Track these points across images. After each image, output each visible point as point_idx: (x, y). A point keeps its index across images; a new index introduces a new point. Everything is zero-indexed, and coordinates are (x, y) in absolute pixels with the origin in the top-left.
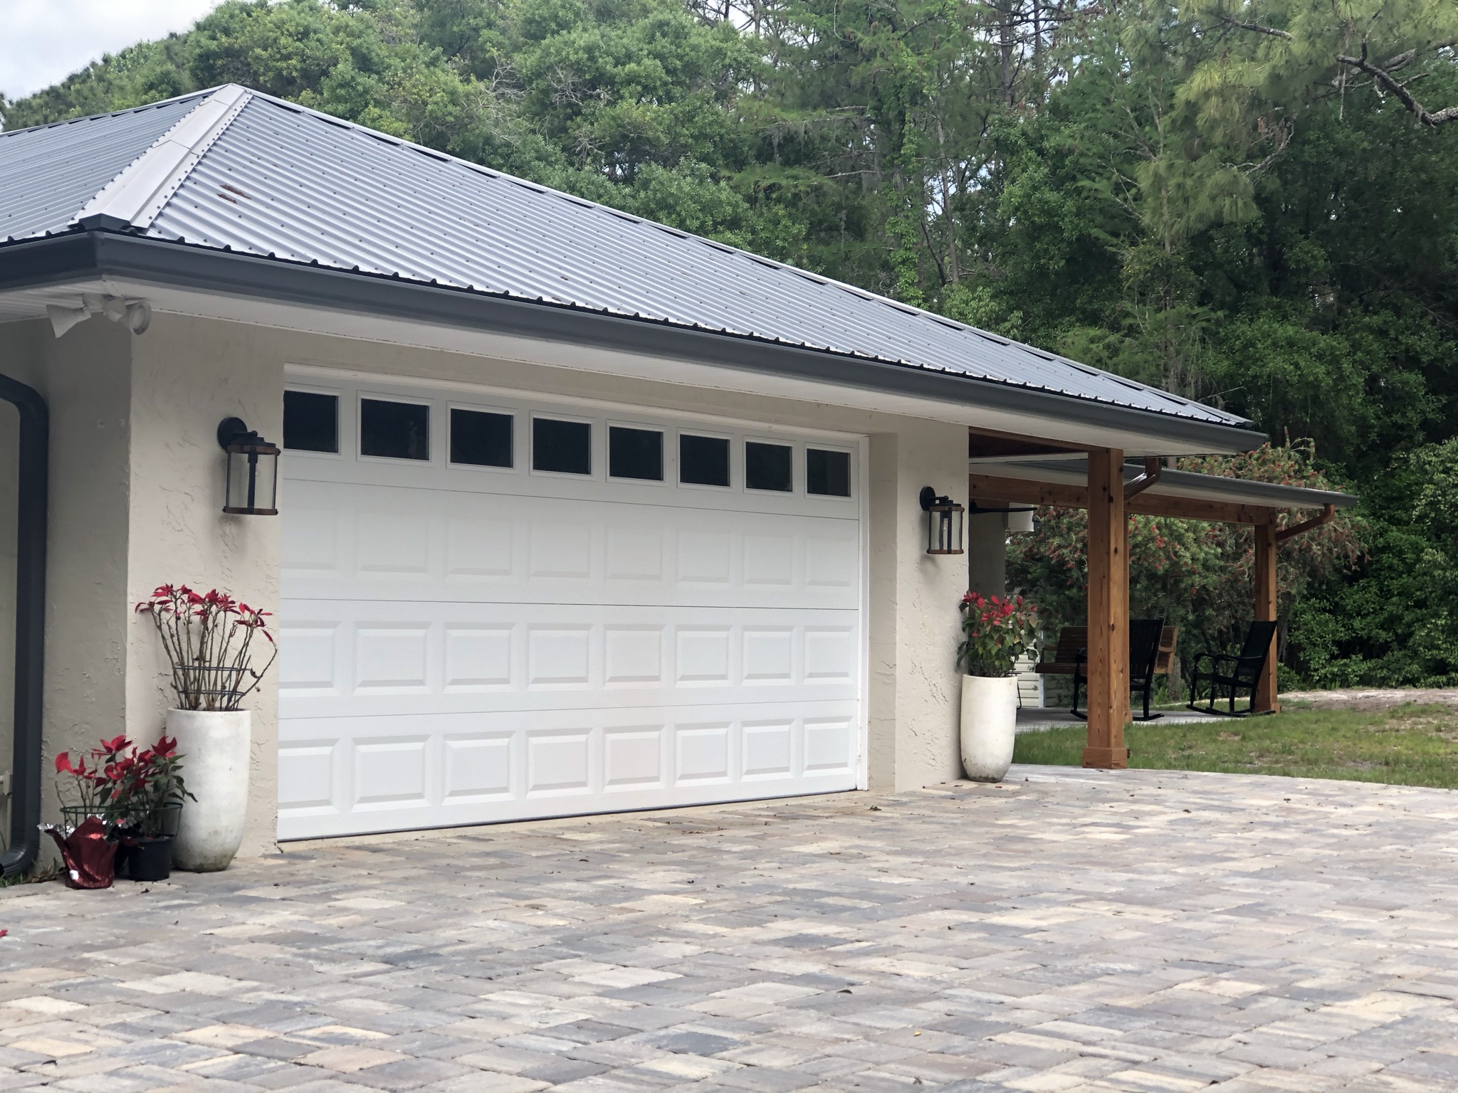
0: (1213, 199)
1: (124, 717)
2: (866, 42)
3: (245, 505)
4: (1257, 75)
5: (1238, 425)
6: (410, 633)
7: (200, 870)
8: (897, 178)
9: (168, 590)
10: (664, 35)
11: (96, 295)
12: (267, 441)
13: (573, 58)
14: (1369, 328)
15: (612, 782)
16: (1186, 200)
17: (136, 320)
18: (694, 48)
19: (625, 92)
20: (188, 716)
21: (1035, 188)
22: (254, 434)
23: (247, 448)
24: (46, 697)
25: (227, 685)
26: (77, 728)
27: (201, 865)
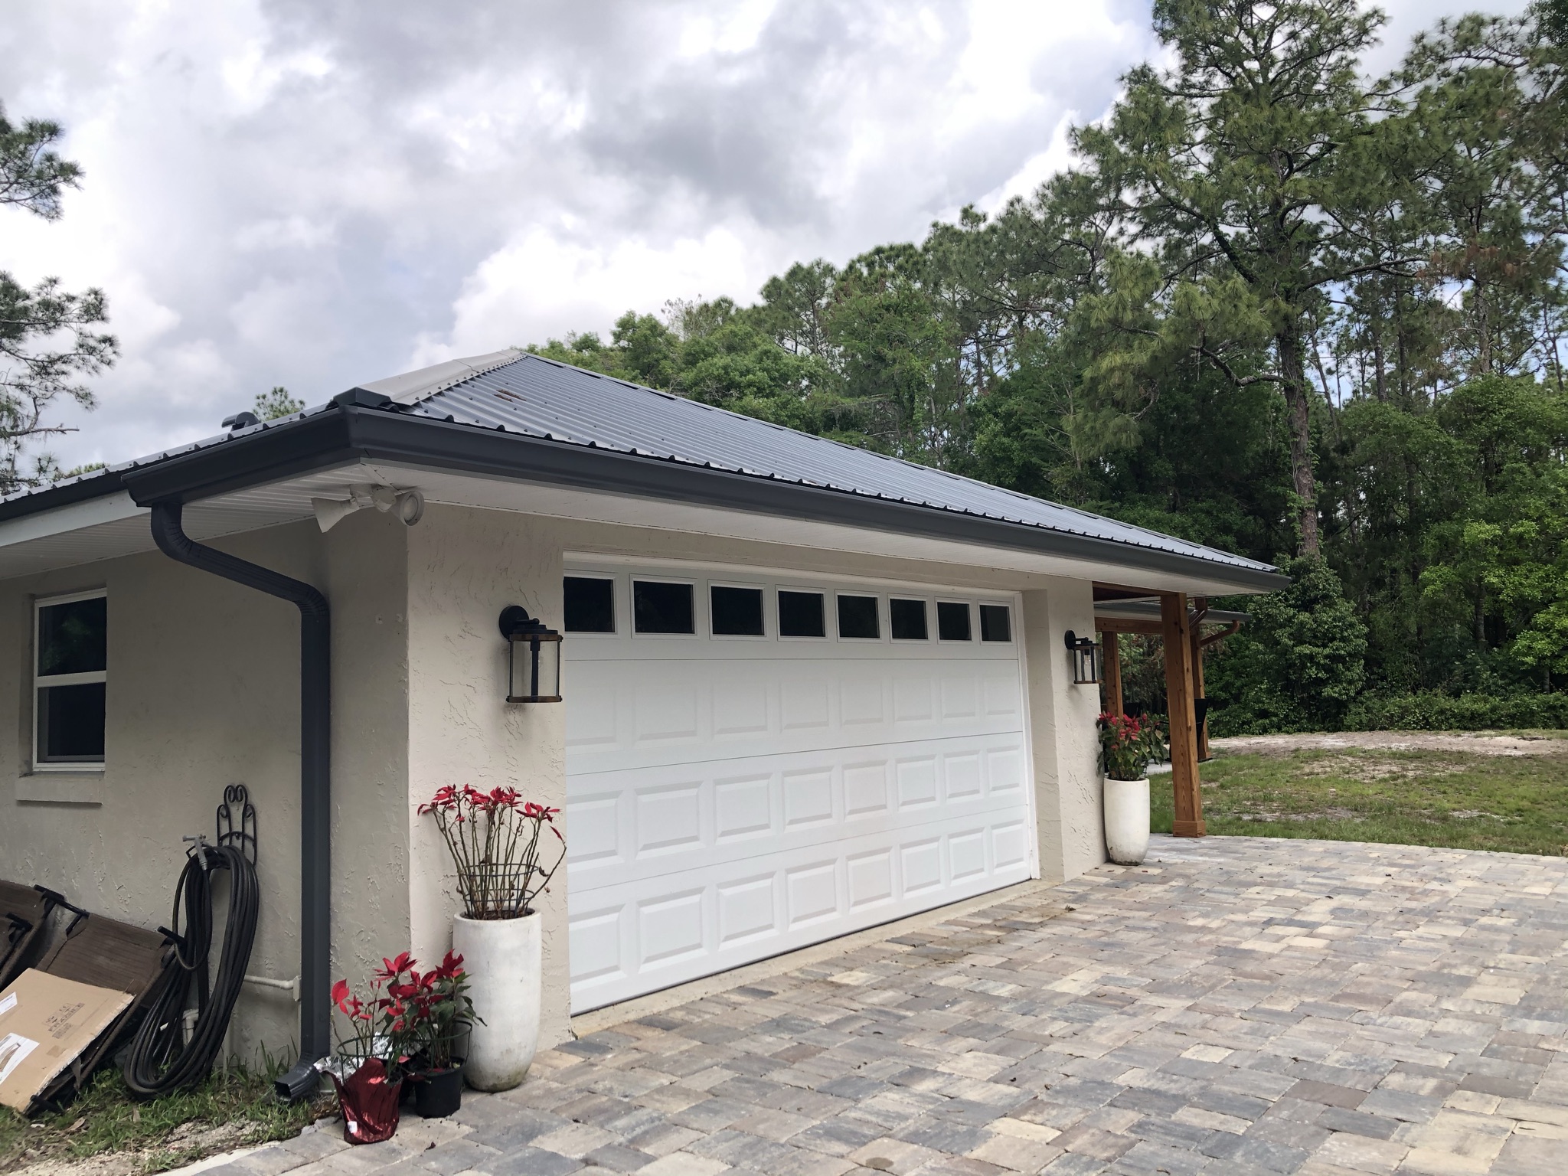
0: (1115, 434)
1: (409, 928)
2: (889, 354)
3: (529, 694)
4: (1142, 358)
5: (1273, 571)
6: (683, 793)
7: (493, 1090)
8: (910, 435)
9: (450, 791)
10: (768, 358)
11: (363, 486)
12: (549, 628)
13: (716, 373)
14: (1201, 510)
15: (856, 904)
16: (1097, 436)
17: (407, 510)
18: (786, 365)
19: (747, 391)
20: (475, 927)
21: (995, 436)
22: (536, 621)
23: (529, 636)
24: (333, 900)
25: (516, 883)
26: (363, 935)
27: (494, 1085)
